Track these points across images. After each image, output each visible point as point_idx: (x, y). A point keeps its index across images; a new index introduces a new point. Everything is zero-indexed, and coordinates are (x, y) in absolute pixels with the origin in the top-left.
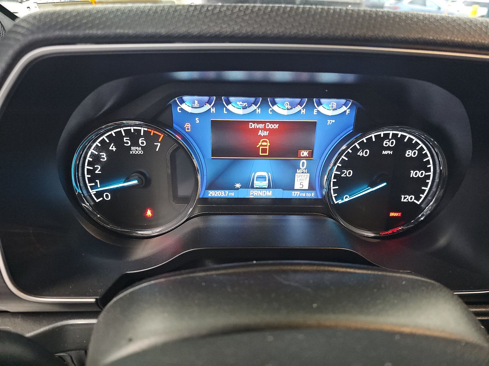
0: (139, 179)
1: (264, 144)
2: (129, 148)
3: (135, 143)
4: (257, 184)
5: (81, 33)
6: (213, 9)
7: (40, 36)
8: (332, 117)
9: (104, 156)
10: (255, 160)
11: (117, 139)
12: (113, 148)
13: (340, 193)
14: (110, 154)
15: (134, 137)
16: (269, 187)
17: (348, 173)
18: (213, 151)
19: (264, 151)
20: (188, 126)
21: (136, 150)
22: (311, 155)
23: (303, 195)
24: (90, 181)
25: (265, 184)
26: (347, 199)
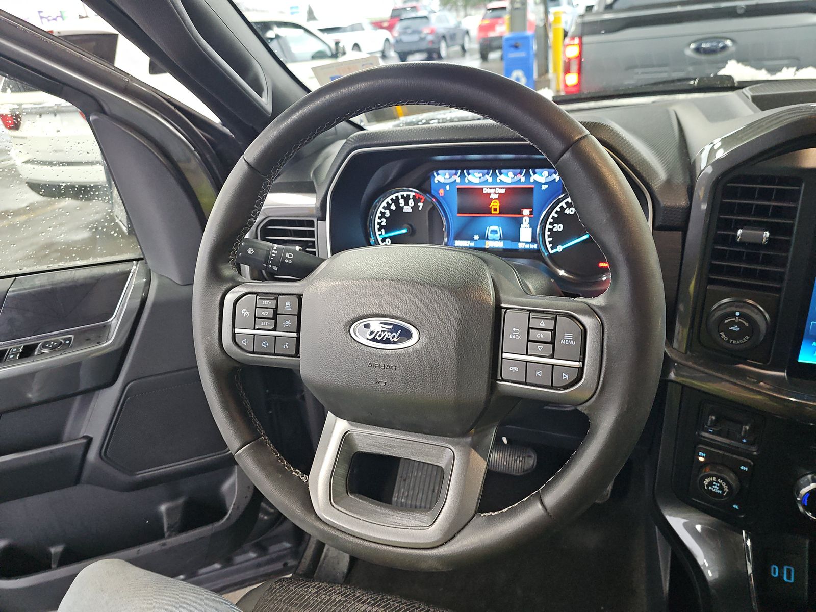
0: (408, 229)
1: (495, 205)
2: (403, 207)
3: (406, 204)
4: (491, 236)
5: (374, 142)
6: (447, 120)
7: (357, 145)
8: (545, 183)
9: (388, 214)
10: (489, 218)
11: (396, 201)
12: (393, 207)
13: (554, 244)
14: (391, 210)
15: (406, 199)
16: (500, 239)
17: (559, 228)
18: (458, 209)
19: (495, 210)
20: (441, 191)
21: (407, 209)
22: (531, 213)
23: (527, 246)
24: (379, 230)
25: (497, 236)
26: (560, 249)
